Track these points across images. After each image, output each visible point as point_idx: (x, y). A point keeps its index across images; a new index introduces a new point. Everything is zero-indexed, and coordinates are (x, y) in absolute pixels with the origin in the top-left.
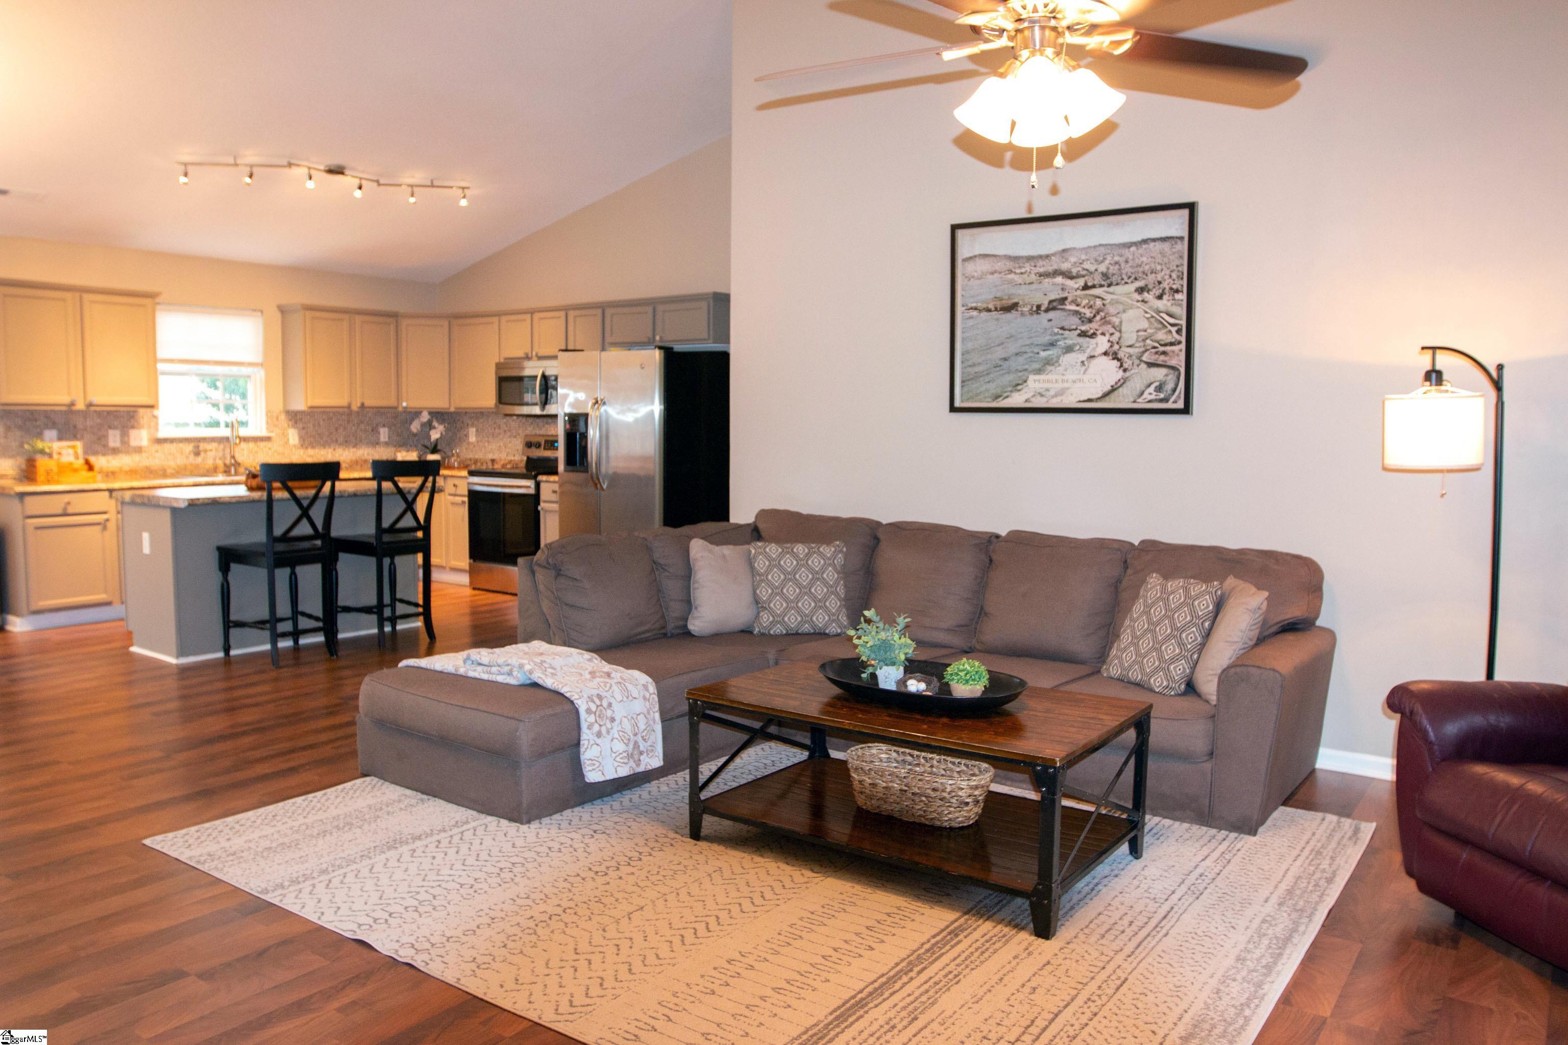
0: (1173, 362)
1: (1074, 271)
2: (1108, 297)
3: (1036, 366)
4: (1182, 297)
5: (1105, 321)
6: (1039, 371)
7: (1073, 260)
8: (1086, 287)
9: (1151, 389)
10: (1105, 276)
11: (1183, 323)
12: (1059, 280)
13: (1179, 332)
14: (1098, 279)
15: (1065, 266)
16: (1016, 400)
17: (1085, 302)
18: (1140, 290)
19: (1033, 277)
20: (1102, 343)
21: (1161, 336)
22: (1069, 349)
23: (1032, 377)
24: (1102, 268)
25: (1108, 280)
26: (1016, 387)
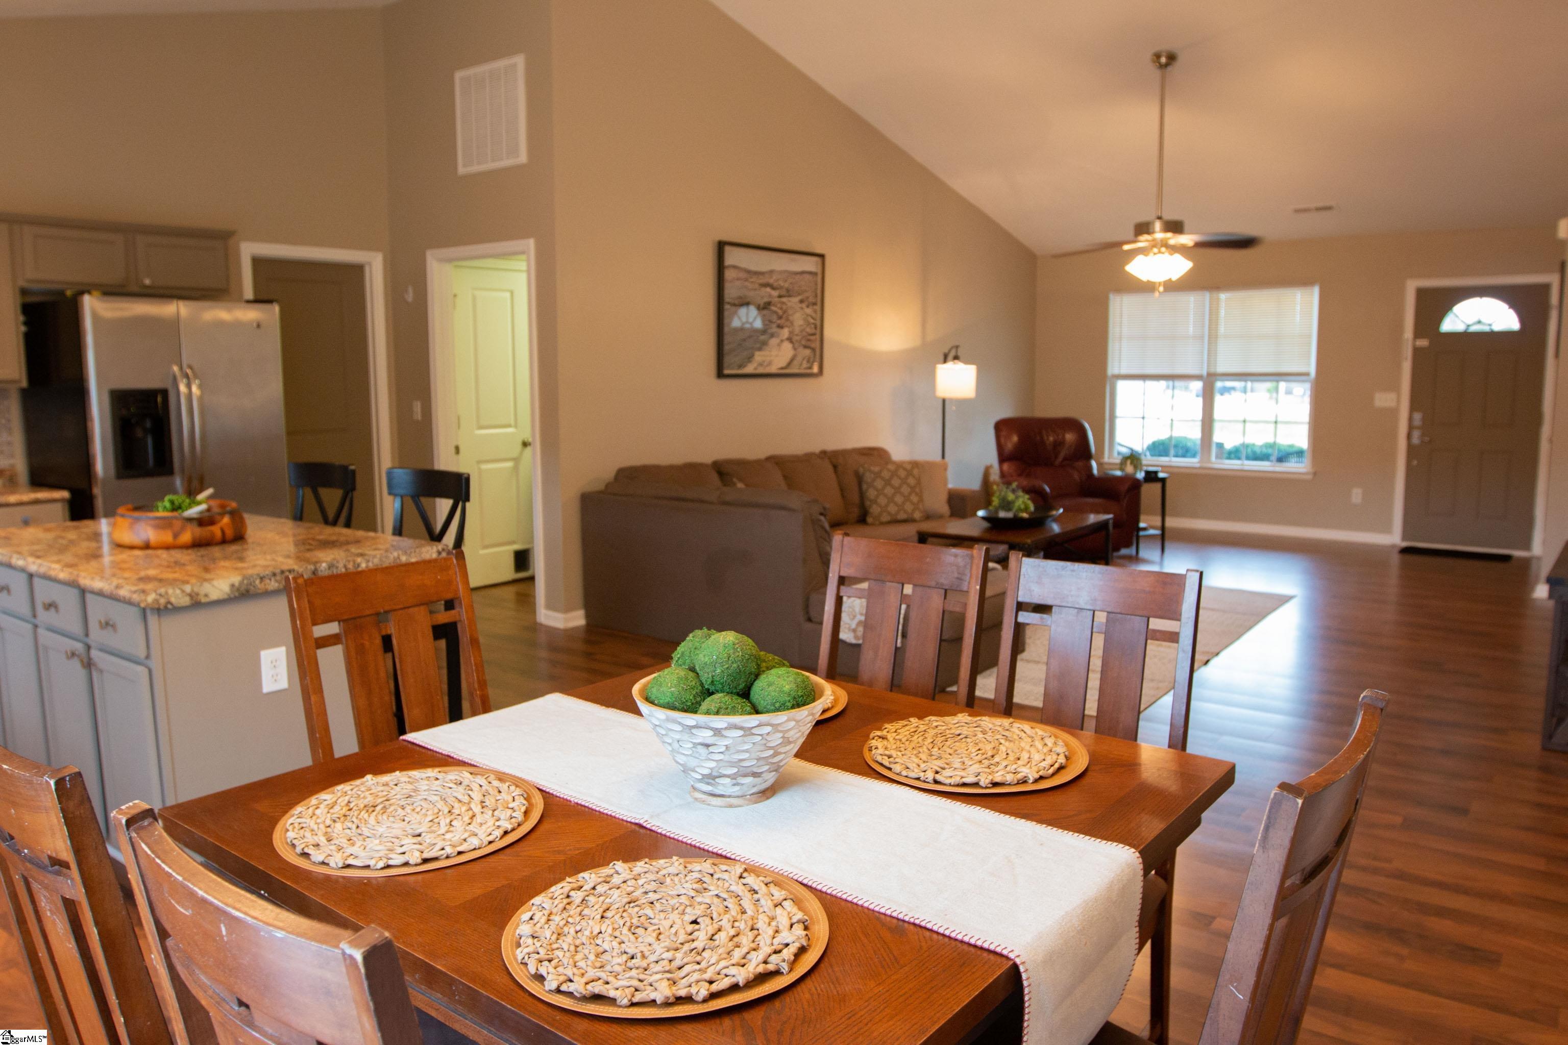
0: (813, 345)
1: (775, 284)
2: (789, 304)
3: (758, 345)
4: (818, 308)
5: (787, 320)
6: (760, 349)
7: (774, 277)
8: (780, 297)
9: (805, 362)
10: (788, 290)
11: (818, 323)
12: (768, 289)
13: (816, 328)
14: (784, 292)
15: (771, 281)
16: (749, 369)
17: (779, 305)
18: (801, 301)
19: (757, 286)
20: (785, 333)
21: (808, 330)
22: (772, 336)
23: (757, 353)
24: (786, 285)
25: (789, 293)
26: (750, 358)
